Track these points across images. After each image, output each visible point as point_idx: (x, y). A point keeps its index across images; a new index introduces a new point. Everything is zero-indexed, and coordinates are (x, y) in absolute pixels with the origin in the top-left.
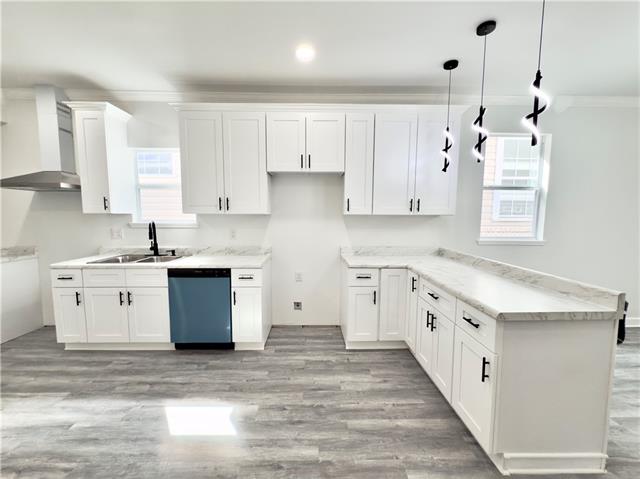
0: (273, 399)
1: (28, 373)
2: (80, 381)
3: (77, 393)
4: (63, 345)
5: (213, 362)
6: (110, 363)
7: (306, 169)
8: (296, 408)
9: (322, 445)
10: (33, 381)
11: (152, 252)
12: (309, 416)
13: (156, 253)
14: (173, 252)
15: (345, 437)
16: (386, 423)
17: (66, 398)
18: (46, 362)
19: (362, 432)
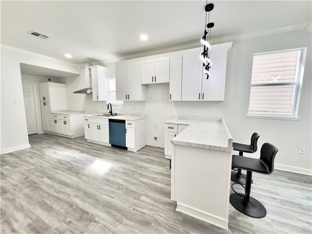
0: (124, 166)
1: (76, 145)
2: (85, 149)
3: (82, 152)
4: (87, 140)
5: (118, 152)
6: (93, 146)
7: (154, 82)
8: (128, 170)
9: (125, 181)
10: (76, 147)
11: (110, 114)
12: (130, 173)
13: (112, 114)
14: (116, 114)
15: (134, 181)
16: (153, 182)
17: (79, 152)
18: (81, 143)
19: (141, 182)
